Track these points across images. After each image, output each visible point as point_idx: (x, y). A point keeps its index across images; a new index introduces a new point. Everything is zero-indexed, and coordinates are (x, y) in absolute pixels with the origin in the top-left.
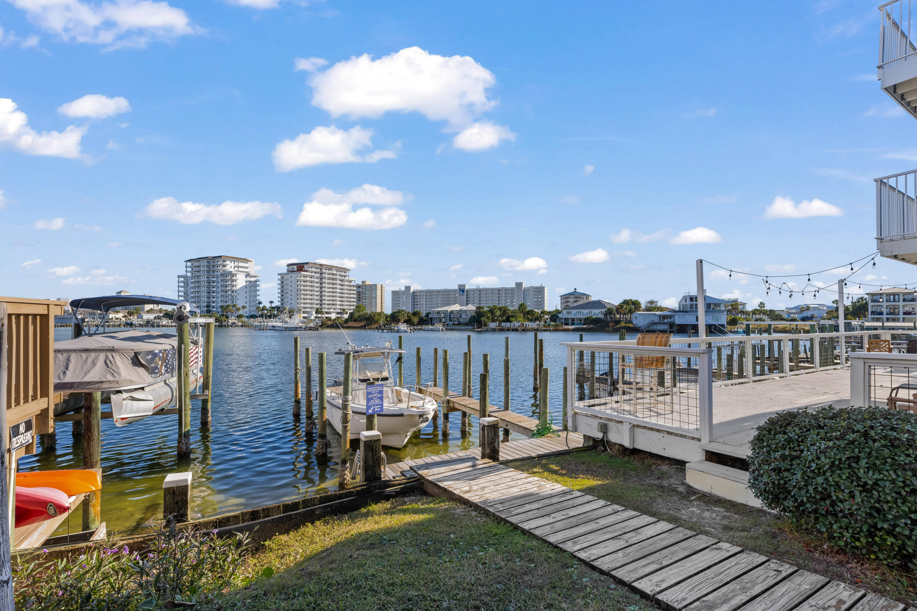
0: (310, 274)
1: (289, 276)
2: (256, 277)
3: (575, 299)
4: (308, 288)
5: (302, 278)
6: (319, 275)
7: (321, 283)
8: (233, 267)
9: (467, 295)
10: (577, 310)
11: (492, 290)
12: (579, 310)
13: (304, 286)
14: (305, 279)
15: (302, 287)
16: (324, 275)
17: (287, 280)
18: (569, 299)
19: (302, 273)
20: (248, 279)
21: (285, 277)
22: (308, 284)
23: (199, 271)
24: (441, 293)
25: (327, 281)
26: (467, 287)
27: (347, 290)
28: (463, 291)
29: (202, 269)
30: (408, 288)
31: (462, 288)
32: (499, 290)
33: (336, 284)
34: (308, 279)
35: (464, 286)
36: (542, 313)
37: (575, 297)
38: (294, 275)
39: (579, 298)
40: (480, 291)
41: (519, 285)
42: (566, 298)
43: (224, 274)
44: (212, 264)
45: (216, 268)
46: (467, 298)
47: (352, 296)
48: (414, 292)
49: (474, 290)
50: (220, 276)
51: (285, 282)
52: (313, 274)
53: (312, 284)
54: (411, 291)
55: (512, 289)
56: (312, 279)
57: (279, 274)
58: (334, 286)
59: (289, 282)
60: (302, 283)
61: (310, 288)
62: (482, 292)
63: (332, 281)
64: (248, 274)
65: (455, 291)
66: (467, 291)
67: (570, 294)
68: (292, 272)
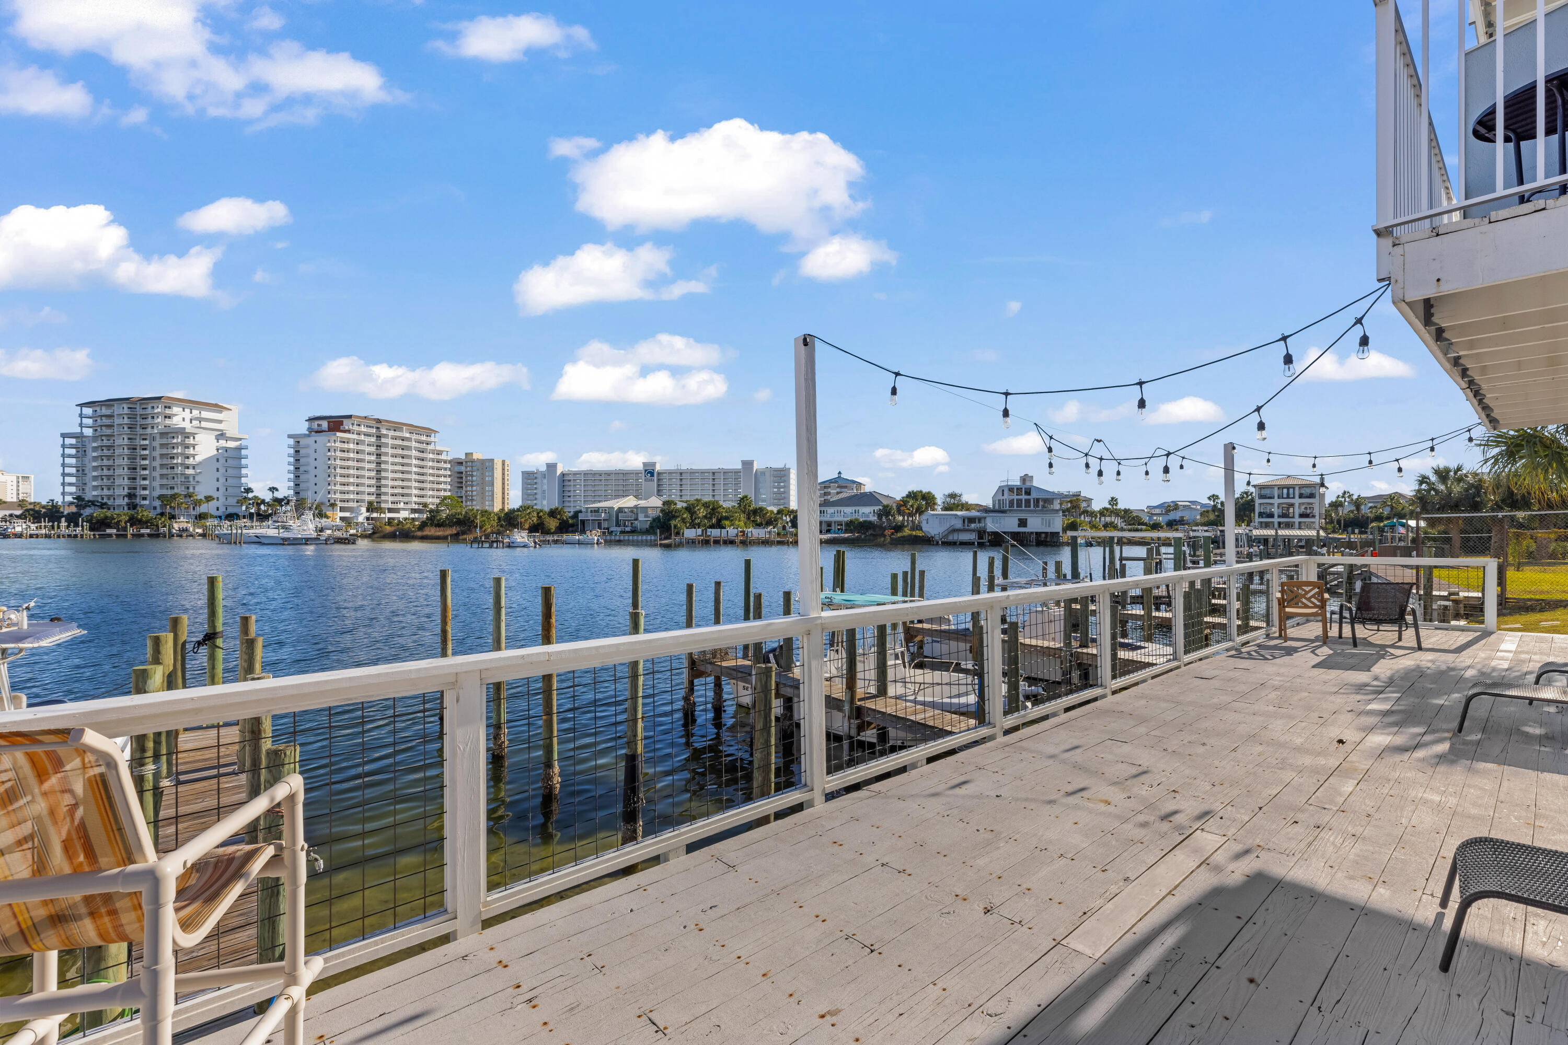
0: (355, 436)
1: (310, 441)
2: (240, 439)
3: (838, 490)
4: (350, 463)
5: (338, 444)
6: (373, 439)
7: (379, 455)
8: (188, 420)
9: (659, 480)
10: (836, 509)
11: (703, 472)
12: (839, 508)
13: (342, 459)
14: (346, 446)
15: (338, 462)
16: (383, 440)
17: (307, 447)
18: (829, 490)
19: (339, 434)
20: (222, 443)
21: (303, 442)
22: (351, 455)
23: (110, 426)
24: (613, 477)
25: (390, 451)
26: (658, 468)
27: (433, 468)
28: (652, 474)
29: (117, 421)
30: (552, 467)
31: (650, 468)
32: (714, 473)
33: (409, 457)
34: (351, 446)
35: (654, 464)
36: (779, 512)
37: (838, 487)
38: (321, 438)
39: (846, 487)
40: (681, 474)
41: (748, 464)
42: (825, 487)
43: (167, 433)
44: (139, 411)
45: (149, 421)
46: (659, 485)
47: (442, 479)
48: (563, 475)
49: (671, 473)
50: (158, 436)
51: (302, 452)
52: (362, 437)
53: (360, 456)
54: (559, 473)
55: (737, 472)
56: (360, 447)
57: (290, 436)
58: (405, 461)
59: (310, 451)
60: (339, 454)
61: (355, 464)
62: (684, 476)
63: (400, 452)
64: (222, 435)
65: (637, 473)
66: (659, 474)
67: (831, 481)
68: (317, 432)
